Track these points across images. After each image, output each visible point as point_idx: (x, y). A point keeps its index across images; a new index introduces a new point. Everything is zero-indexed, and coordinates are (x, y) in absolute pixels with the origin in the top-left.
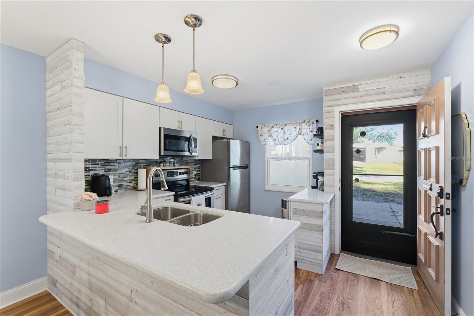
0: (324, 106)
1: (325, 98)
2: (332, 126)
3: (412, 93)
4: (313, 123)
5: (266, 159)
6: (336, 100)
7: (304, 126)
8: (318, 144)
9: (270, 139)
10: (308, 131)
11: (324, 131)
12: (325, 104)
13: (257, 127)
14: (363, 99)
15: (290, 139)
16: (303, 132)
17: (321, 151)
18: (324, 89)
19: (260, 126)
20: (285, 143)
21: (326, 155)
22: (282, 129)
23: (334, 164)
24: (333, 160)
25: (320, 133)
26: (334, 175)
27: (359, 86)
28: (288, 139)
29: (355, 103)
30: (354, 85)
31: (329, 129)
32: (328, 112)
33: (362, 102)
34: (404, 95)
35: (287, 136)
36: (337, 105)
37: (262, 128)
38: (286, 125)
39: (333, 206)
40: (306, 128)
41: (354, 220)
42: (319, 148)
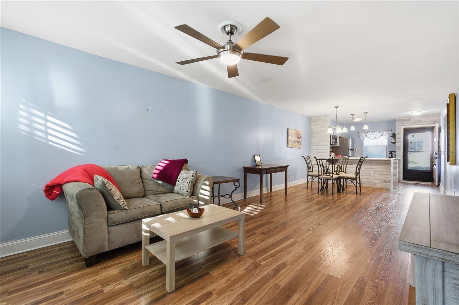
0: (396, 126)
1: (396, 123)
2: (400, 133)
3: (432, 123)
4: (389, 131)
5: (363, 146)
6: (402, 124)
7: (385, 132)
8: (393, 140)
9: (366, 137)
10: (387, 134)
11: (396, 135)
12: (396, 125)
13: (359, 132)
14: (413, 124)
15: (377, 137)
16: (384, 135)
17: (395, 143)
18: (396, 119)
19: (360, 132)
20: (375, 139)
21: (397, 144)
22: (373, 133)
23: (400, 147)
24: (400, 146)
25: (394, 136)
26: (400, 151)
27: (412, 119)
28: (376, 137)
29: (410, 125)
30: (409, 119)
31: (398, 134)
32: (398, 128)
33: (413, 125)
34: (430, 123)
35: (375, 136)
36: (402, 126)
37: (361, 133)
38: (375, 131)
39: (400, 162)
40: (385, 133)
41: (409, 169)
42: (393, 141)
